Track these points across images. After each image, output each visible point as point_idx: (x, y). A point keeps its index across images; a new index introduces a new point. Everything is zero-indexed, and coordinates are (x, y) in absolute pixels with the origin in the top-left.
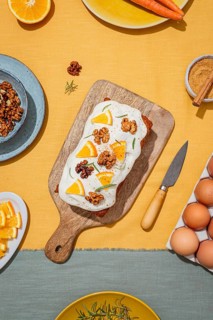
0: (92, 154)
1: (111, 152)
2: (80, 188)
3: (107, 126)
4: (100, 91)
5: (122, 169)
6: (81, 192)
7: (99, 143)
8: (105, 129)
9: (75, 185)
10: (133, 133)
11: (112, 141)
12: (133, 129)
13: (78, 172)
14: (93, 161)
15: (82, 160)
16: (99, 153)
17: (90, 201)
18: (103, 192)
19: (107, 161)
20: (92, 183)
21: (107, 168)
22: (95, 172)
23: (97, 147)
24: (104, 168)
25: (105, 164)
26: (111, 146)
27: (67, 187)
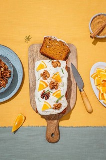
0: (45, 86)
1: (54, 81)
2: (48, 105)
3: (46, 69)
4: (33, 51)
5: (63, 86)
6: (49, 107)
7: (46, 79)
8: (45, 71)
9: (45, 105)
10: (60, 66)
11: (51, 76)
12: (59, 65)
13: (43, 98)
14: (47, 89)
15: (42, 91)
16: (48, 84)
17: (56, 109)
18: (60, 102)
19: (54, 86)
20: (52, 100)
21: (56, 89)
22: (51, 94)
23: (46, 81)
24: (54, 90)
25: (54, 88)
26: (52, 78)
27: (42, 108)
